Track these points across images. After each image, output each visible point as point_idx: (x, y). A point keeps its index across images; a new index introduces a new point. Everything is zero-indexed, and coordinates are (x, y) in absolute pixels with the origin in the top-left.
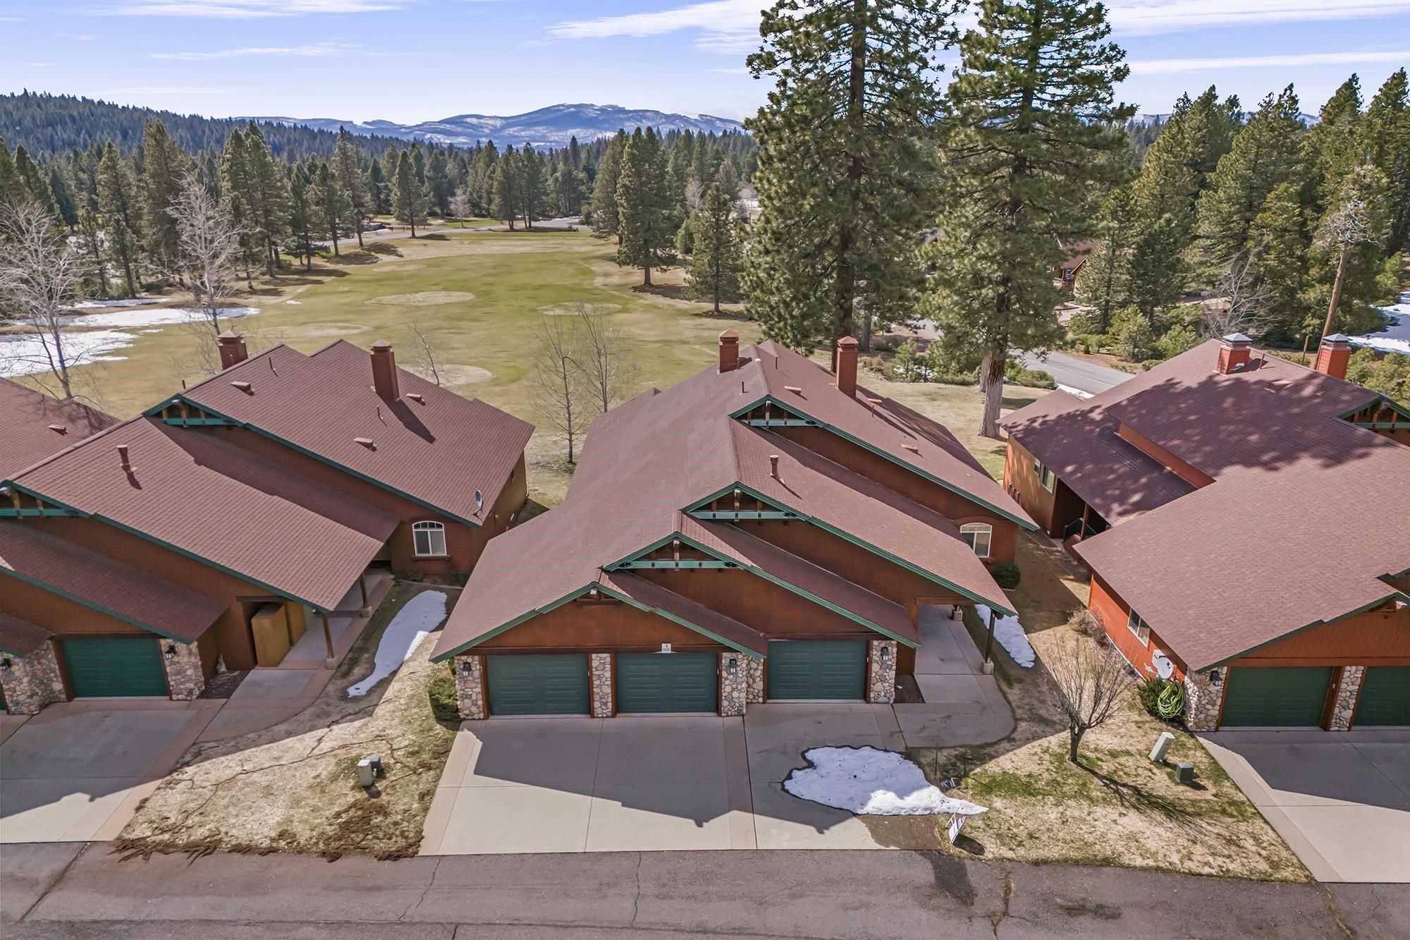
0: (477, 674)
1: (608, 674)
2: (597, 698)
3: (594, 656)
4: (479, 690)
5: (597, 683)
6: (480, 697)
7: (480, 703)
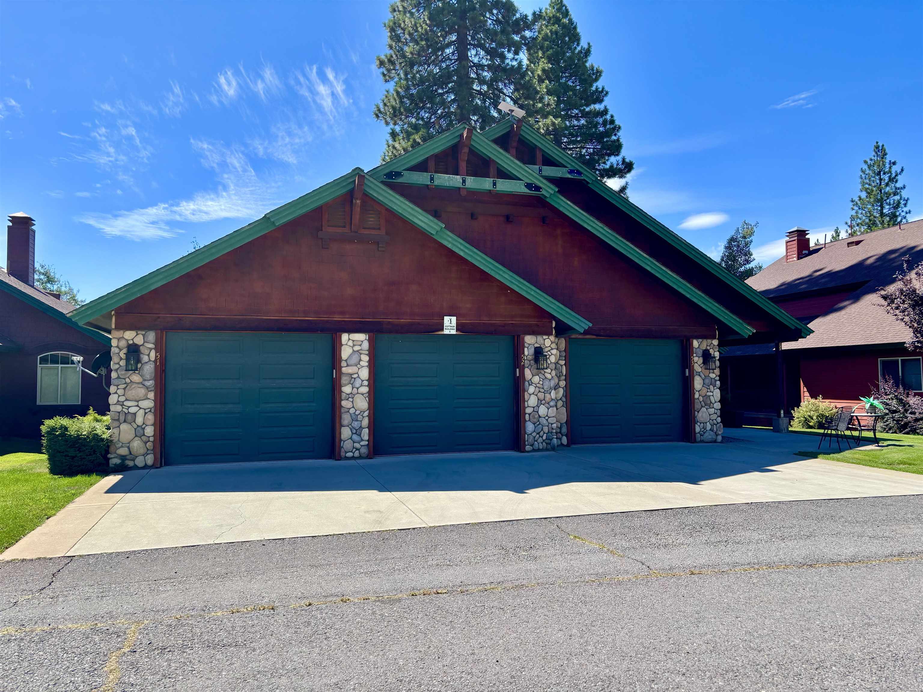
0: (149, 369)
1: (364, 373)
2: (346, 419)
3: (345, 337)
4: (149, 404)
5: (347, 389)
6: (151, 418)
7: (149, 431)
